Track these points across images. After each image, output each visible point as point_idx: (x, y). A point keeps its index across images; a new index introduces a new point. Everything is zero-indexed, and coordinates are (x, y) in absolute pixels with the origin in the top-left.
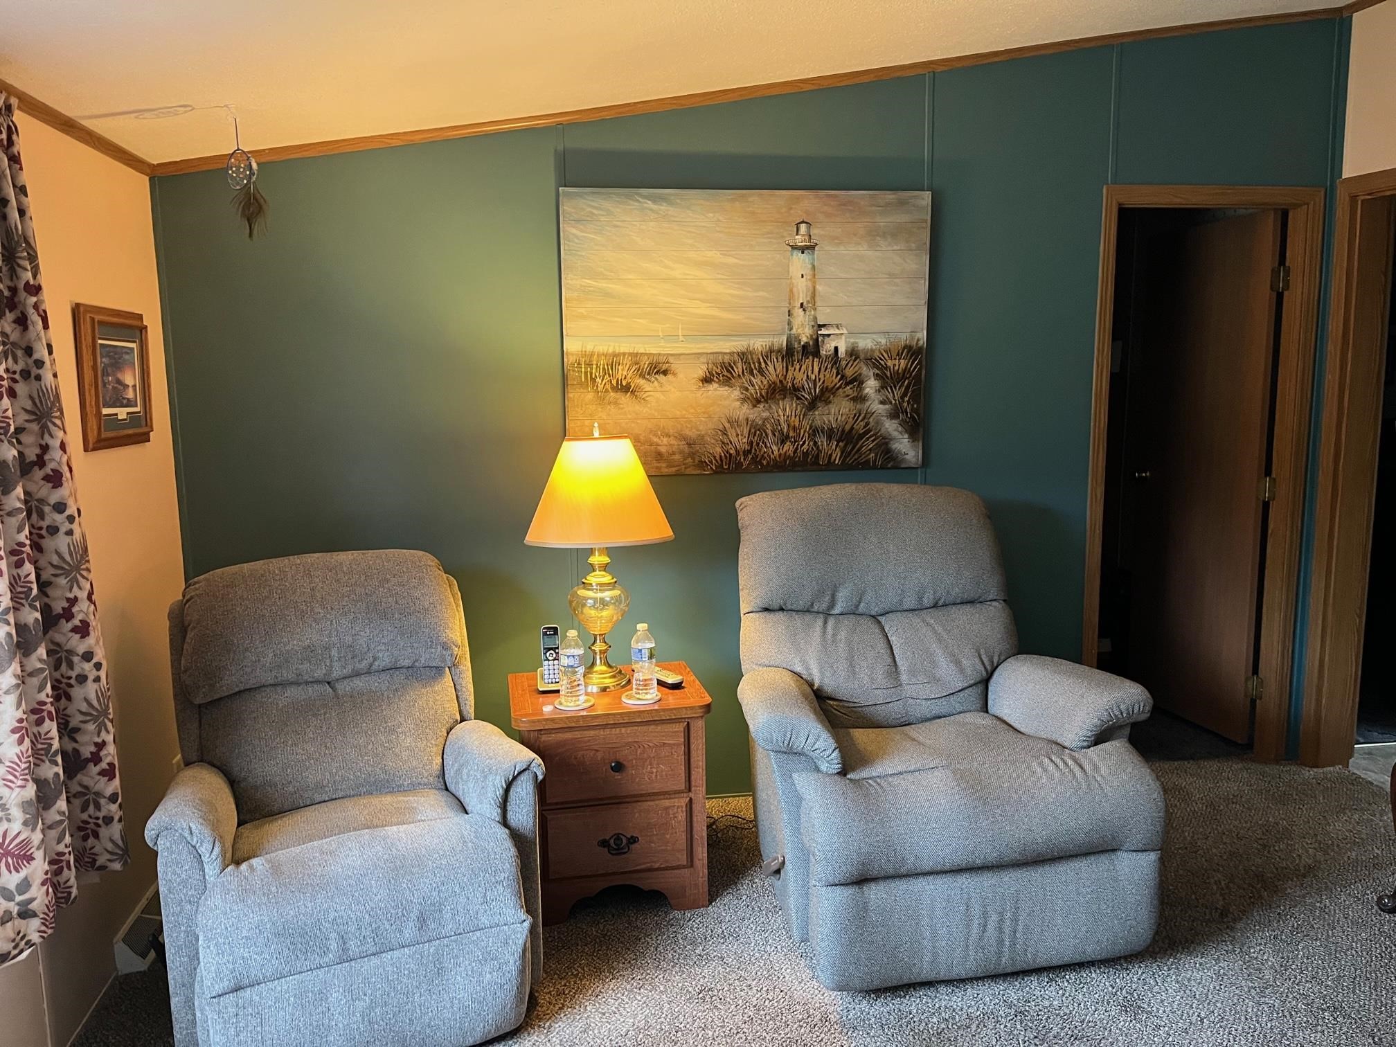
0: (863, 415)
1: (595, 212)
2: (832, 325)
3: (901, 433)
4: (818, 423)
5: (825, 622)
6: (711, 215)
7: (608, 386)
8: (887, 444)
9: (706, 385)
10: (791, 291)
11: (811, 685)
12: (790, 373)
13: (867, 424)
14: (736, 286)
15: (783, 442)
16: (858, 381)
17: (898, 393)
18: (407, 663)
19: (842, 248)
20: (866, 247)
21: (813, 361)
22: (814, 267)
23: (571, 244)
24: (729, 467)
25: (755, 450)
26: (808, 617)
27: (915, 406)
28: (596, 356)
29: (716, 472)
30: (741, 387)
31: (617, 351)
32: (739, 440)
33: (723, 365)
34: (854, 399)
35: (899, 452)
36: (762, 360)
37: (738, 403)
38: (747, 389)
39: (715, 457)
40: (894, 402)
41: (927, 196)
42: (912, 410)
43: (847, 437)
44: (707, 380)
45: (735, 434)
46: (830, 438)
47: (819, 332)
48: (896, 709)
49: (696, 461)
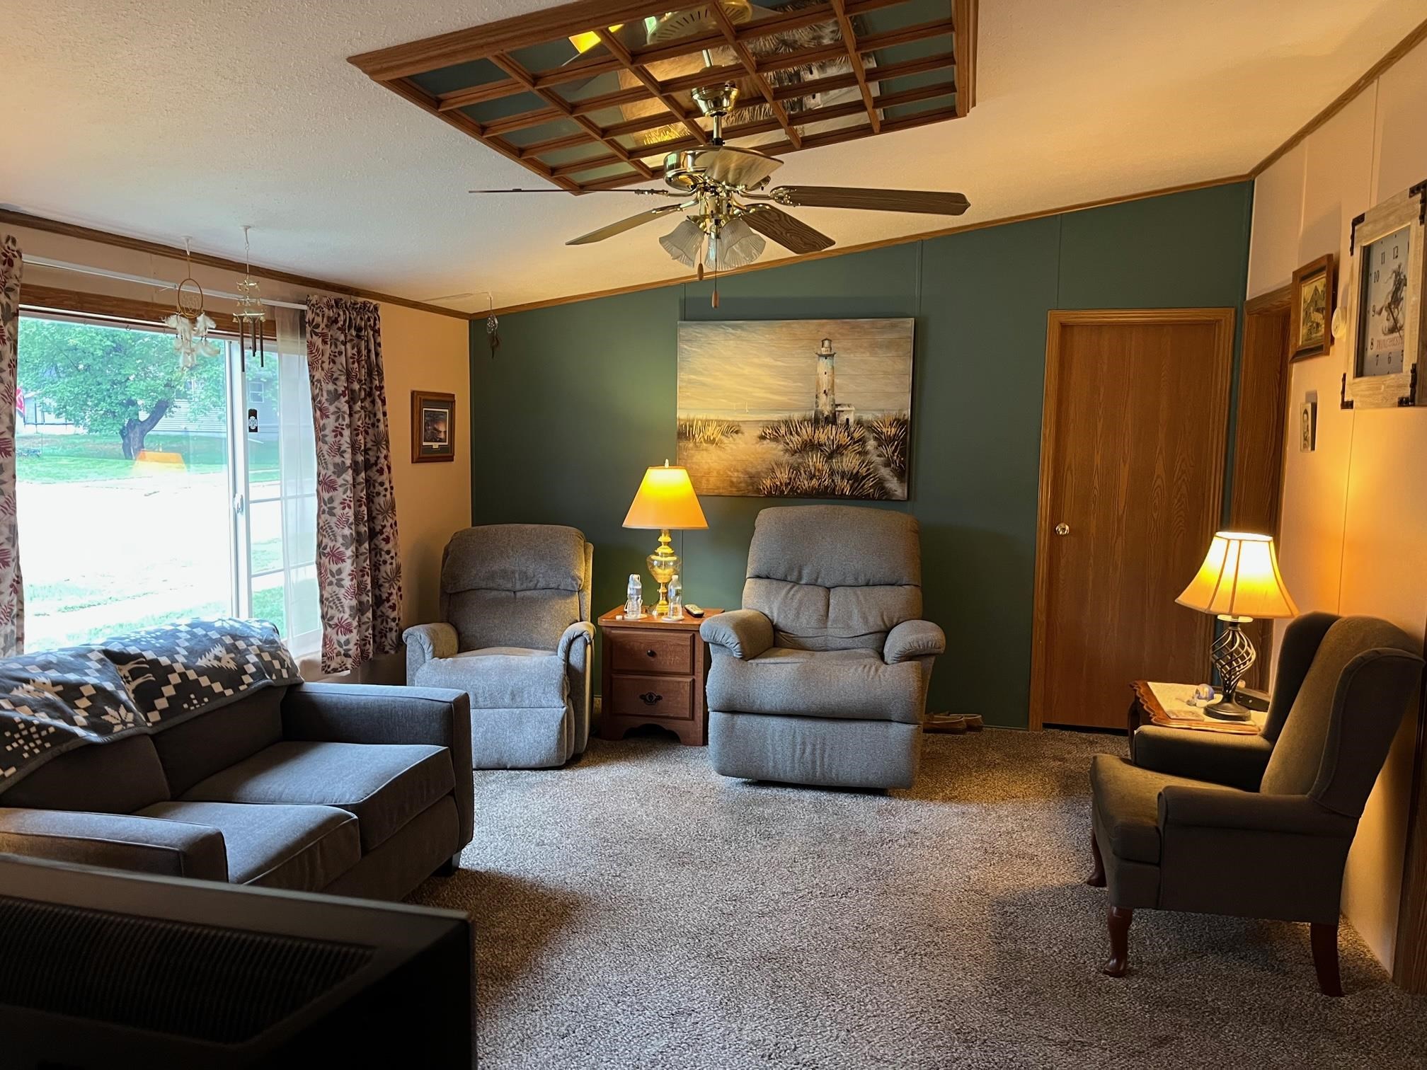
0: (865, 464)
1: (699, 335)
2: (845, 405)
3: (892, 477)
4: (835, 466)
5: (791, 588)
6: (767, 336)
7: (702, 440)
8: (882, 483)
9: (762, 440)
10: (818, 383)
11: (772, 622)
12: (816, 434)
13: (868, 469)
14: (782, 379)
15: (811, 479)
16: (862, 441)
17: (890, 450)
18: (553, 586)
19: (852, 355)
20: (868, 354)
21: (832, 427)
22: (833, 368)
23: (683, 354)
24: (776, 493)
25: (793, 483)
26: (785, 583)
27: (902, 459)
28: (695, 421)
29: (767, 496)
30: (784, 443)
31: (708, 418)
32: (783, 476)
33: (773, 428)
34: (860, 453)
35: (891, 489)
36: (798, 426)
37: (782, 453)
38: (788, 444)
39: (767, 487)
40: (887, 456)
41: (910, 322)
42: (900, 461)
43: (855, 478)
44: (763, 438)
45: (779, 472)
46: (842, 478)
47: (836, 409)
48: (819, 642)
49: (755, 489)
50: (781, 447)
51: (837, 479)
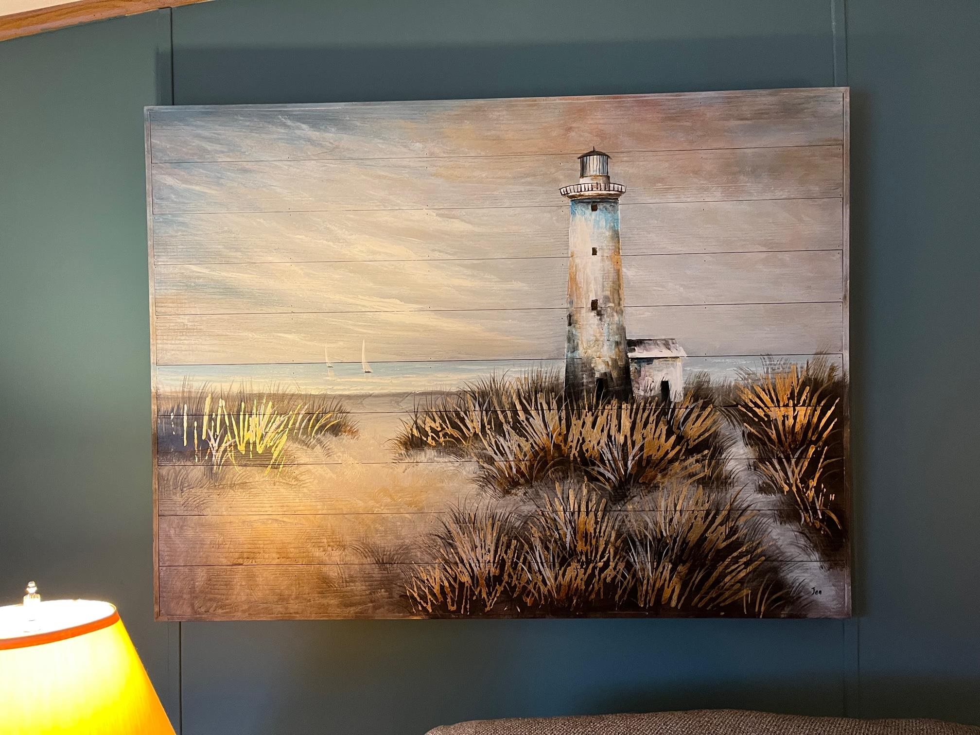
0: (724, 513)
1: (209, 146)
2: (655, 342)
3: (804, 550)
4: (633, 525)
6: (418, 145)
7: (230, 455)
8: (775, 570)
9: (412, 452)
10: (573, 279)
12: (575, 431)
13: (733, 531)
14: (469, 272)
15: (564, 562)
16: (711, 447)
17: (795, 472)
19: (671, 197)
20: (718, 195)
21: (620, 408)
22: (616, 235)
23: (164, 203)
24: (459, 608)
25: (510, 575)
27: (832, 497)
28: (208, 401)
30: (480, 456)
31: (247, 390)
32: (478, 557)
33: (444, 415)
34: (705, 482)
35: (803, 587)
36: (519, 407)
37: (473, 488)
38: (491, 461)
39: (431, 589)
40: (786, 488)
41: (841, 97)
42: (826, 504)
44: (414, 444)
45: (468, 546)
46: (658, 556)
47: (630, 355)
49: (396, 597)
50: (470, 468)
51: (643, 561)
